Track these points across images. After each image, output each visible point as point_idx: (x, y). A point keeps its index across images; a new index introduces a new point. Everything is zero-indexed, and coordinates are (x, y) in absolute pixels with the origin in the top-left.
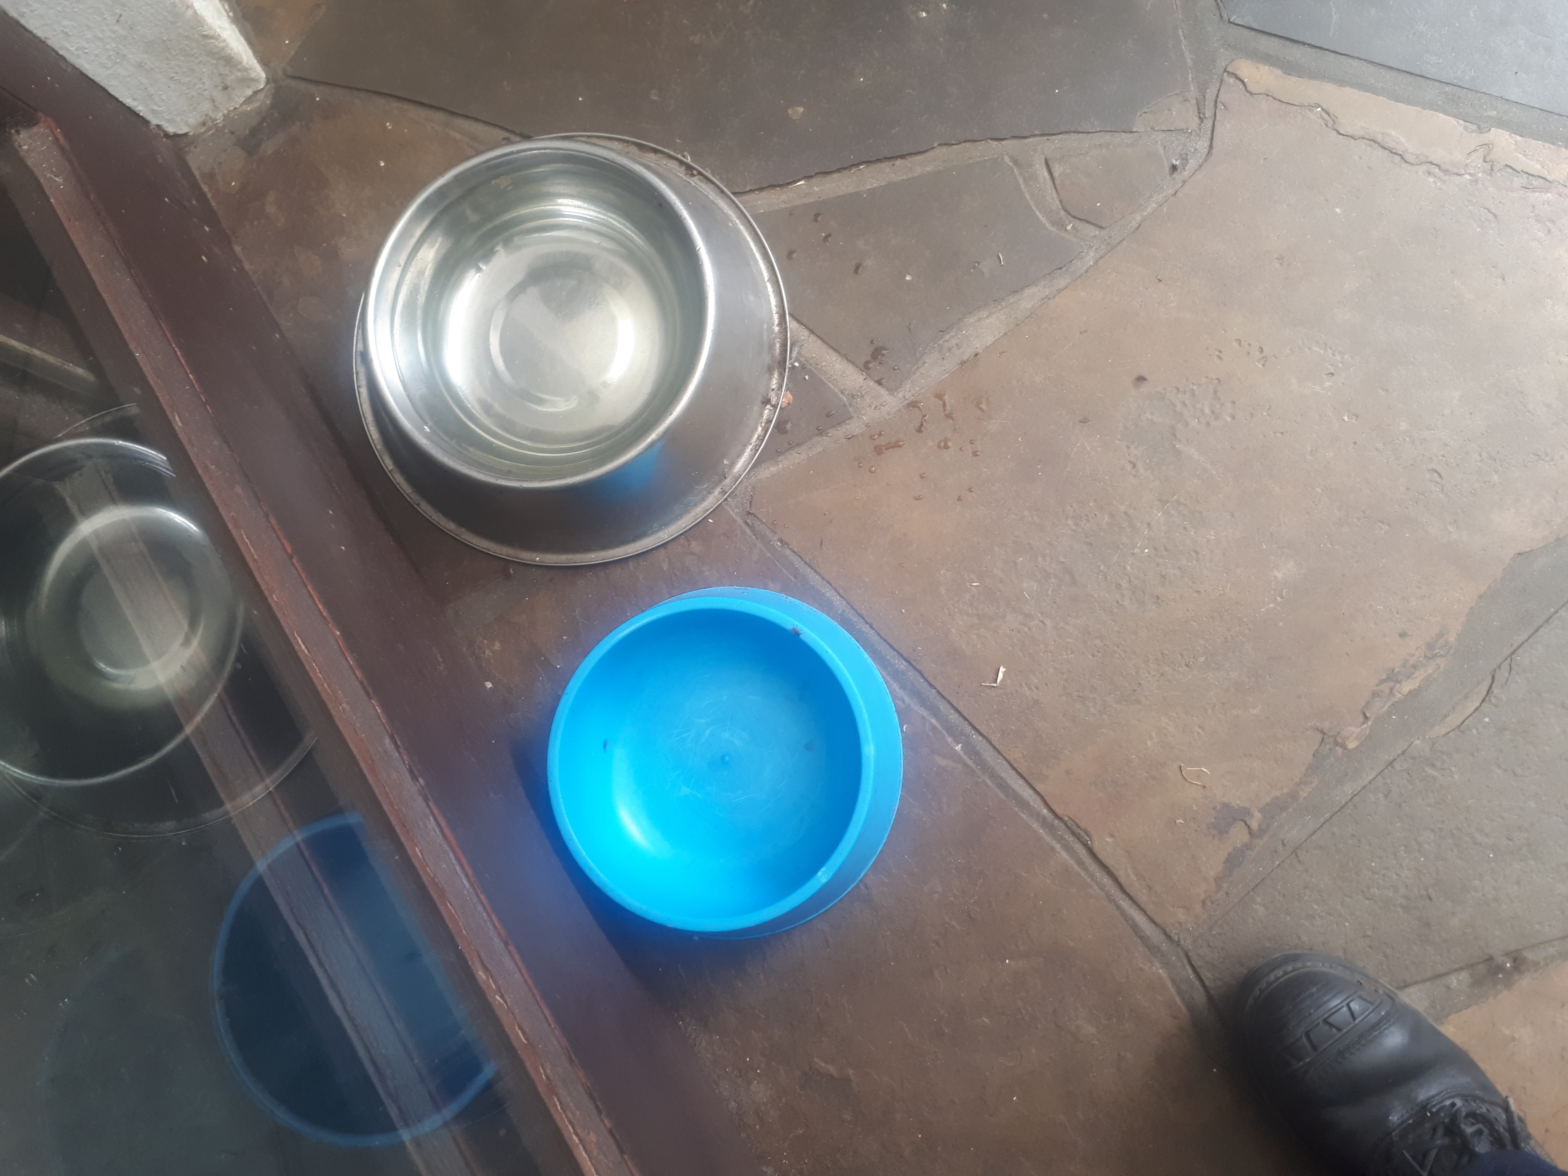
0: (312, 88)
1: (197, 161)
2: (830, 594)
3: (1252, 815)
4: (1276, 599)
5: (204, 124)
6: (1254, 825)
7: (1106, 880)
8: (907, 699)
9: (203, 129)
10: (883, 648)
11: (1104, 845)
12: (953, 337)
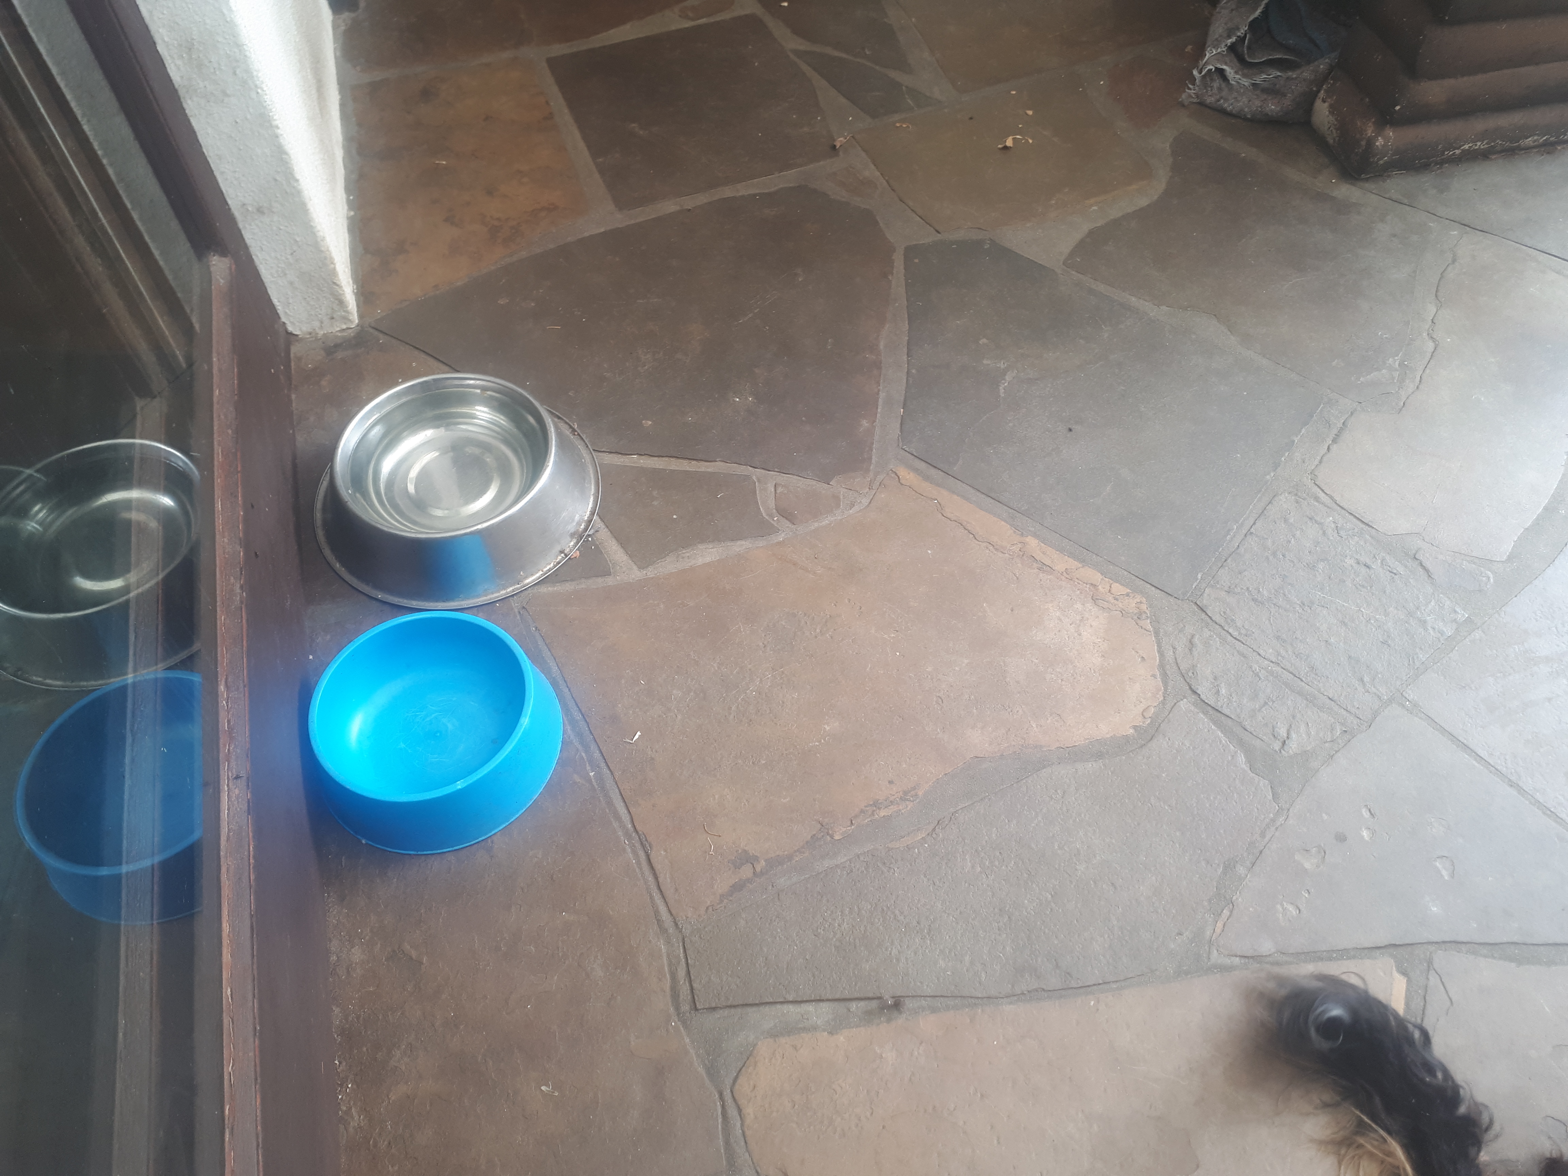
0: (381, 336)
1: (295, 350)
2: (552, 664)
3: (759, 862)
4: (821, 741)
5: (310, 334)
6: (758, 869)
7: (651, 879)
8: (572, 737)
9: (308, 336)
10: (571, 704)
11: (659, 857)
12: (687, 552)
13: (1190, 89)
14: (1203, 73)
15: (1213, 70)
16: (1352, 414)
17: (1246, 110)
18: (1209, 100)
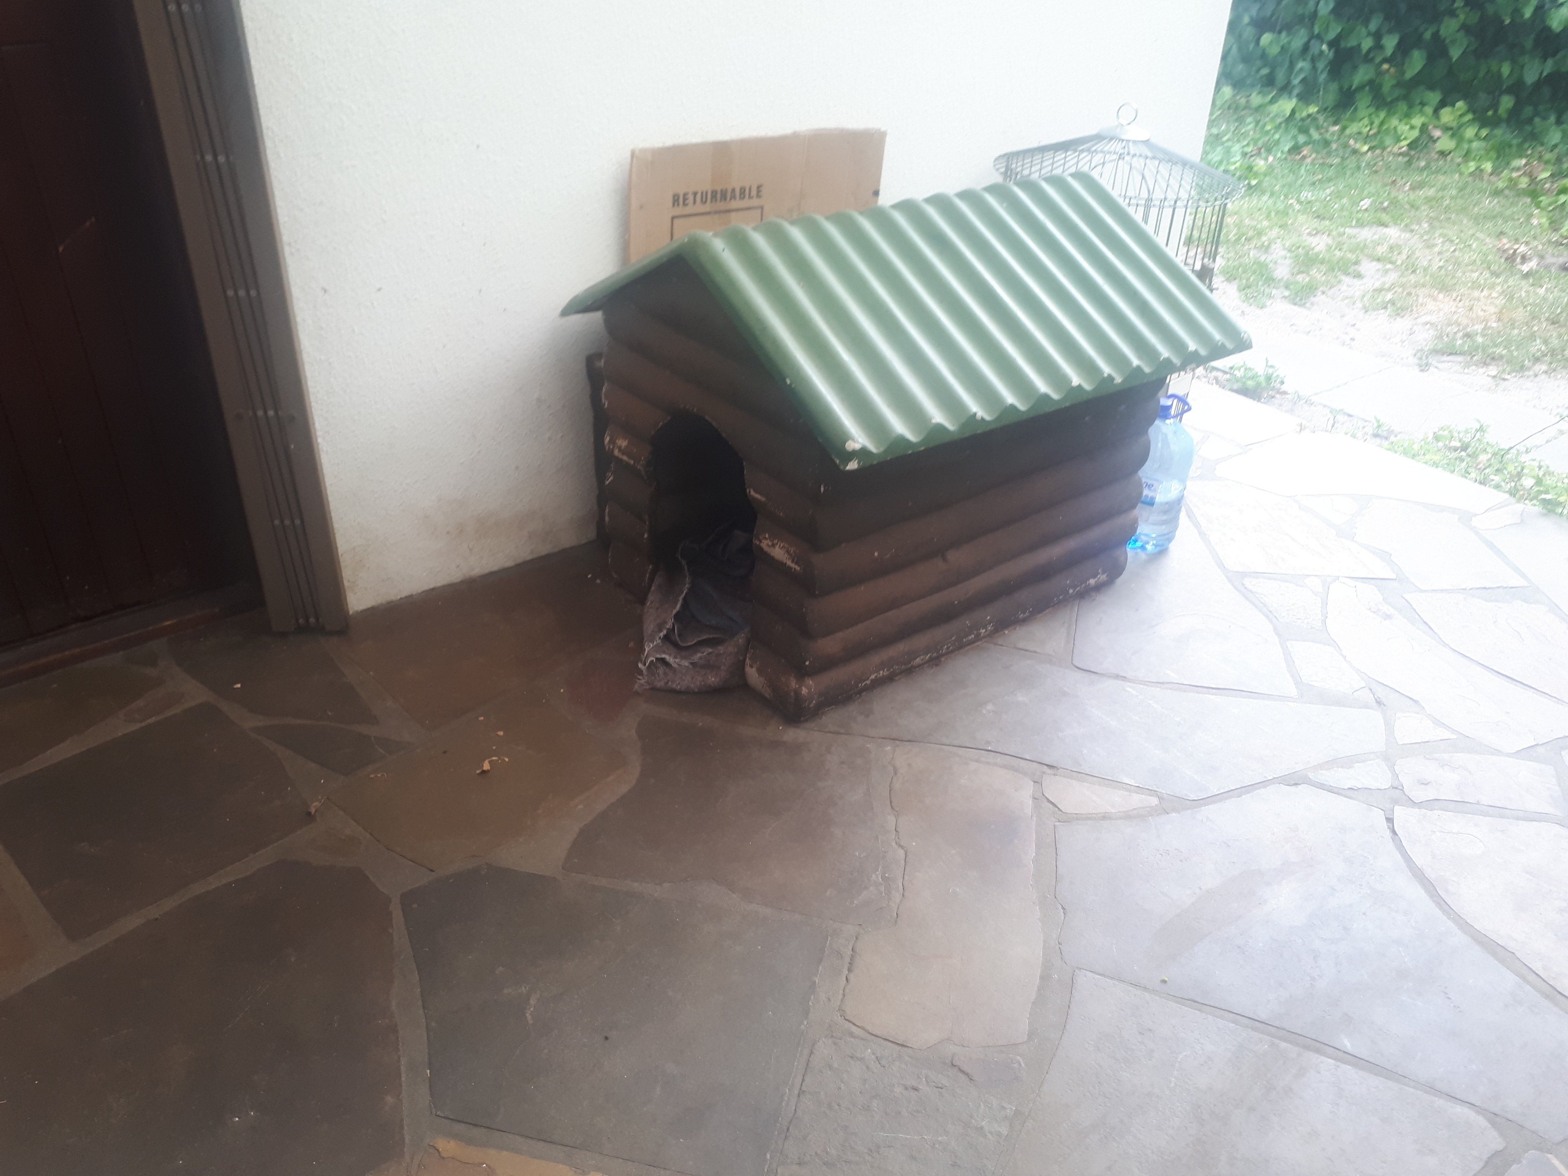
13: (639, 679)
14: (647, 664)
15: (654, 660)
16: (857, 938)
17: (692, 686)
18: (660, 684)
